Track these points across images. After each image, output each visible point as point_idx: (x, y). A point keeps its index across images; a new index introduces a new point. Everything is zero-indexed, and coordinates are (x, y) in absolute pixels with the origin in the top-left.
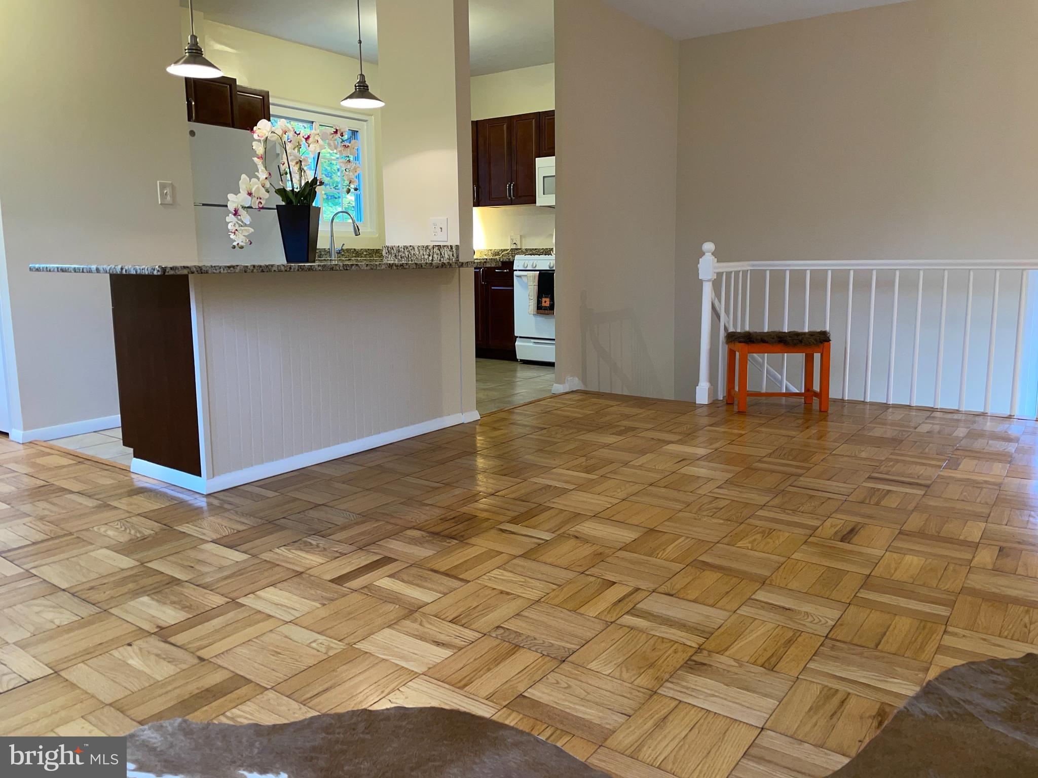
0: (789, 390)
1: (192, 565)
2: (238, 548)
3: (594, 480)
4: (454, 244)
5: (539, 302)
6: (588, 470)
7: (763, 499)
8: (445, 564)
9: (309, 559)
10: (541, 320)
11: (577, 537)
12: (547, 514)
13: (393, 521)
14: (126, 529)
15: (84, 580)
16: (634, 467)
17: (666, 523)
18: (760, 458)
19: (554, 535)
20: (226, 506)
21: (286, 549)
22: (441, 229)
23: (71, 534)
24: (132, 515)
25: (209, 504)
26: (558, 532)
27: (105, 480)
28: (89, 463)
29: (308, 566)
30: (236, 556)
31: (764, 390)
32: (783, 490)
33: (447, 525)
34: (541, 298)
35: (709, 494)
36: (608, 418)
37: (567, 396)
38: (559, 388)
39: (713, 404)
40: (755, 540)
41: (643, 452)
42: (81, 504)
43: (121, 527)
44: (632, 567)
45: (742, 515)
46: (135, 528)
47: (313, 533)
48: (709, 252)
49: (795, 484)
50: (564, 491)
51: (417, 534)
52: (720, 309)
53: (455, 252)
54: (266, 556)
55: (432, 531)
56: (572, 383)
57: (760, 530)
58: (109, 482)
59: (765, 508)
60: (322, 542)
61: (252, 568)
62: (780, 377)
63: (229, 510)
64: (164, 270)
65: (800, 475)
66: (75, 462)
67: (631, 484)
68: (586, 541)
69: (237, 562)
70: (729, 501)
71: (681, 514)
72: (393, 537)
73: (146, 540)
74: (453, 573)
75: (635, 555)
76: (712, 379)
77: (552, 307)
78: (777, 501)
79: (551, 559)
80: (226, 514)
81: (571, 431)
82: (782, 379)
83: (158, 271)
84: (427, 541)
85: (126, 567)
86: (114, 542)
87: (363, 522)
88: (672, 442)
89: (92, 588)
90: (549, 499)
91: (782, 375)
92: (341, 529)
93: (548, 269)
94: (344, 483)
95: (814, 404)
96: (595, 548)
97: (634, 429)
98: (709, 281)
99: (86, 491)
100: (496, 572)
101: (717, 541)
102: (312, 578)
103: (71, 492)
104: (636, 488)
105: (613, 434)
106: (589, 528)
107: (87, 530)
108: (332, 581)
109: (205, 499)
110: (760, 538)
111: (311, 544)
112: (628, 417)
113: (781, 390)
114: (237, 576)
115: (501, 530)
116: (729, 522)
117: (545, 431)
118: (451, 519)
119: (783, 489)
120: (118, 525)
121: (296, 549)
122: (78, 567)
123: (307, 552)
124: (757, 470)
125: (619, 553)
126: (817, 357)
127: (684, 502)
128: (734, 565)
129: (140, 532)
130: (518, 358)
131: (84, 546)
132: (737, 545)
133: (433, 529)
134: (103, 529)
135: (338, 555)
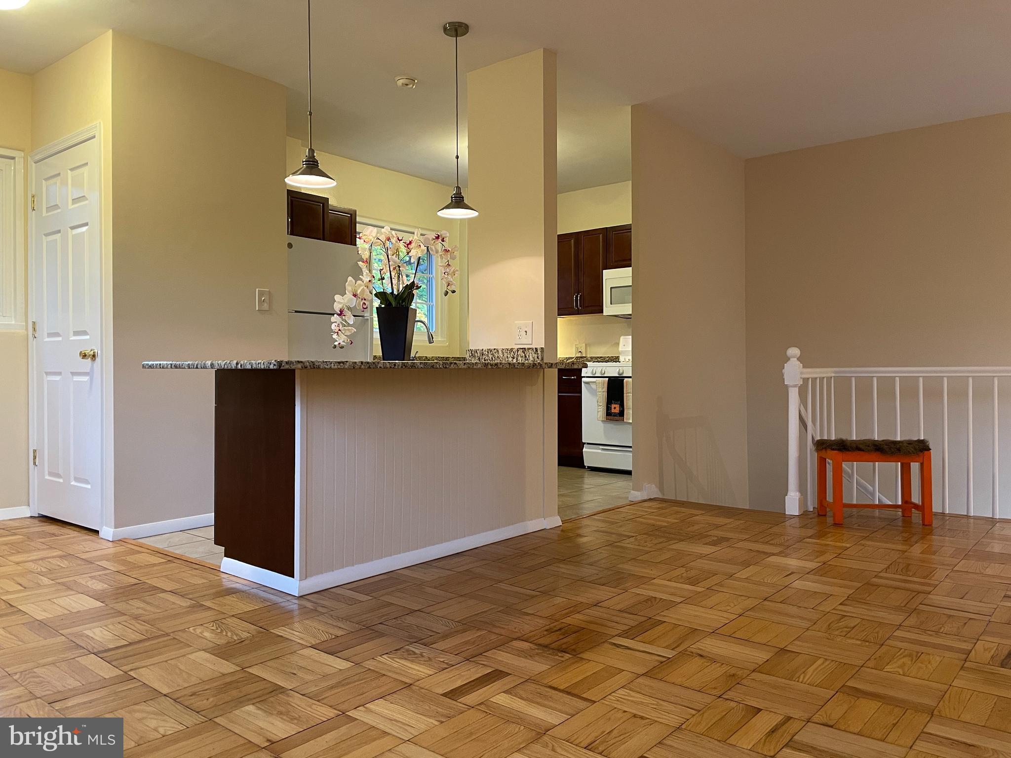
0: (882, 502)
1: (295, 672)
2: (339, 655)
3: (700, 592)
4: (539, 347)
5: (608, 408)
6: (693, 582)
7: (897, 618)
8: (564, 680)
9: (417, 670)
10: (611, 426)
11: (701, 656)
12: (660, 629)
13: (495, 630)
14: (222, 631)
15: (186, 685)
16: (739, 579)
17: (796, 642)
18: (876, 574)
19: (674, 653)
20: (320, 609)
21: (388, 657)
22: (526, 332)
23: (167, 635)
24: (227, 616)
25: (302, 607)
26: (680, 649)
27: (196, 579)
28: (178, 561)
29: (417, 678)
30: (339, 664)
31: (855, 502)
32: (915, 609)
33: (554, 637)
34: (611, 404)
35: (834, 612)
36: (696, 527)
37: (646, 504)
38: (637, 495)
39: (804, 514)
40: (904, 664)
41: (746, 564)
42: (174, 603)
43: (217, 629)
44: (774, 691)
45: (880, 635)
46: (231, 631)
47: (415, 640)
48: (794, 357)
49: (926, 602)
50: (671, 605)
51: (525, 645)
52: (807, 417)
53: (540, 354)
54: (370, 664)
55: (539, 642)
56: (650, 491)
57: (906, 653)
58: (200, 581)
59: (901, 628)
60: (426, 651)
61: (356, 678)
62: (871, 488)
63: (323, 614)
64: (280, 363)
65: (929, 593)
66: (164, 561)
67: (743, 598)
68: (713, 661)
69: (340, 670)
70: (859, 620)
71: (809, 633)
72: (499, 648)
73: (244, 643)
74: (576, 692)
75: (774, 678)
76: (802, 489)
77: (621, 414)
78: (912, 621)
79: (679, 680)
80: (320, 618)
81: (661, 540)
82: (874, 490)
83: (275, 365)
84: (537, 654)
85: (226, 672)
86: (211, 645)
87: (465, 631)
88: (774, 554)
89: (193, 694)
90: (658, 612)
91: (873, 486)
92: (443, 637)
93: (618, 375)
94: (435, 588)
95: (913, 518)
96: (724, 669)
97: (727, 539)
98: (795, 386)
99: (178, 591)
100: (621, 691)
101: (861, 665)
102: (423, 691)
103: (165, 591)
104: (749, 603)
105: (706, 544)
106: (710, 645)
107: (183, 631)
108: (445, 695)
109: (296, 601)
110: (910, 663)
111: (415, 653)
112: (717, 527)
113: (874, 502)
114: (343, 685)
115: (614, 644)
116: (867, 644)
117: (632, 540)
118: (557, 631)
119: (914, 607)
120: (213, 626)
121: (400, 658)
122: (177, 671)
123: (412, 661)
124: (878, 586)
125: (755, 675)
126: (915, 467)
127: (809, 620)
128: (891, 693)
129: (237, 635)
130: (585, 465)
131: (181, 648)
132: (885, 670)
133: (541, 641)
134: (198, 631)
135: (446, 666)
